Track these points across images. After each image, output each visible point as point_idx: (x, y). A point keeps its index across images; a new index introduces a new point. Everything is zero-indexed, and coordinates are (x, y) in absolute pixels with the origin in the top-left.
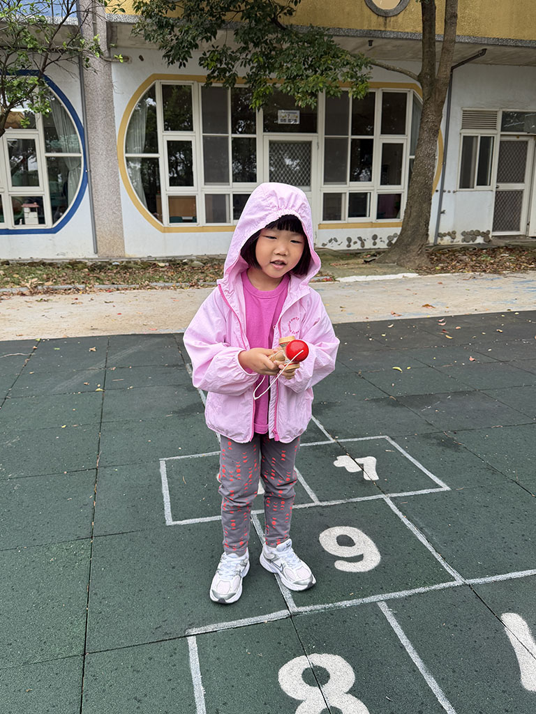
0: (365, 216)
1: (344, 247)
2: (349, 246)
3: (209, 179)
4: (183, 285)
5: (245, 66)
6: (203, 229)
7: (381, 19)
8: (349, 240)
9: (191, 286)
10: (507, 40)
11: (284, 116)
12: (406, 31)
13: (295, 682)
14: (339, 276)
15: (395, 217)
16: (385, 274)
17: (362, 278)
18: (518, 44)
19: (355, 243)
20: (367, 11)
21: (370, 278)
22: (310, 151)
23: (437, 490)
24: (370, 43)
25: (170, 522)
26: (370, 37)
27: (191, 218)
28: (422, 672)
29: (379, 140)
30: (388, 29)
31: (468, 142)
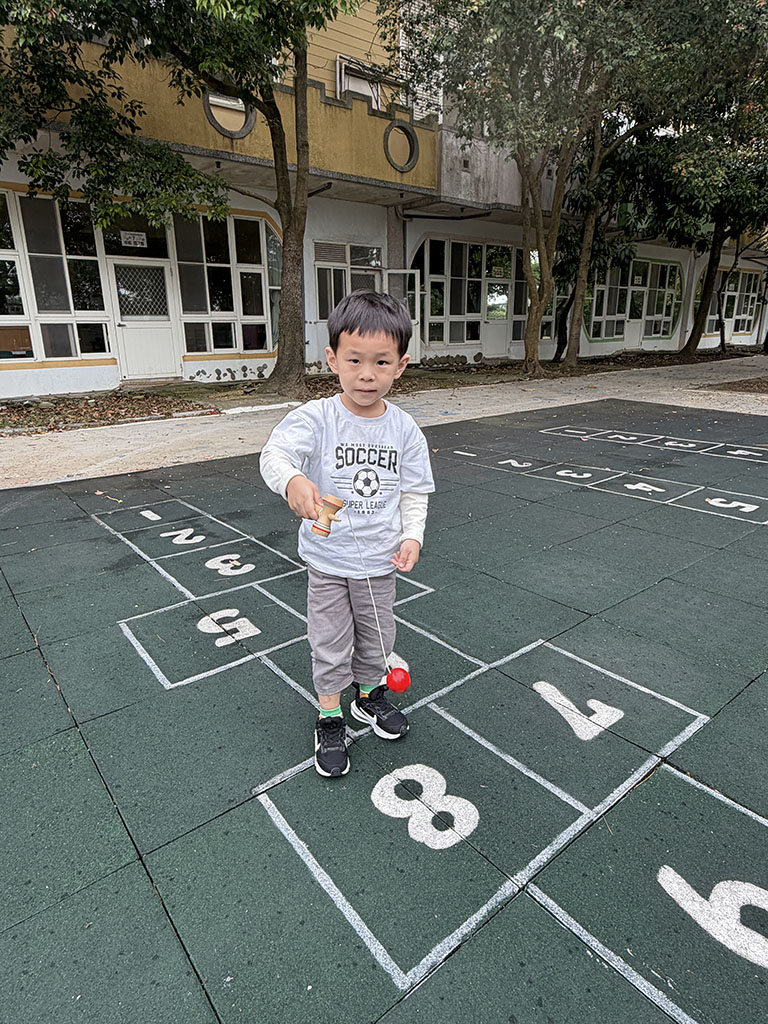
0: (232, 347)
1: (213, 379)
2: (219, 378)
3: (43, 306)
4: (39, 429)
5: (78, 177)
6: (42, 365)
7: (227, 140)
8: (218, 372)
9: (50, 430)
10: (350, 176)
11: (127, 238)
12: (255, 155)
13: (392, 802)
14: (224, 408)
15: (262, 348)
16: (270, 403)
17: (248, 409)
18: (360, 181)
19: (225, 375)
20: (211, 129)
21: (256, 409)
22: (163, 278)
23: (424, 593)
24: (218, 164)
25: (168, 685)
26: (218, 157)
27: (24, 353)
28: (498, 753)
29: (237, 269)
30: (236, 152)
31: (322, 274)
